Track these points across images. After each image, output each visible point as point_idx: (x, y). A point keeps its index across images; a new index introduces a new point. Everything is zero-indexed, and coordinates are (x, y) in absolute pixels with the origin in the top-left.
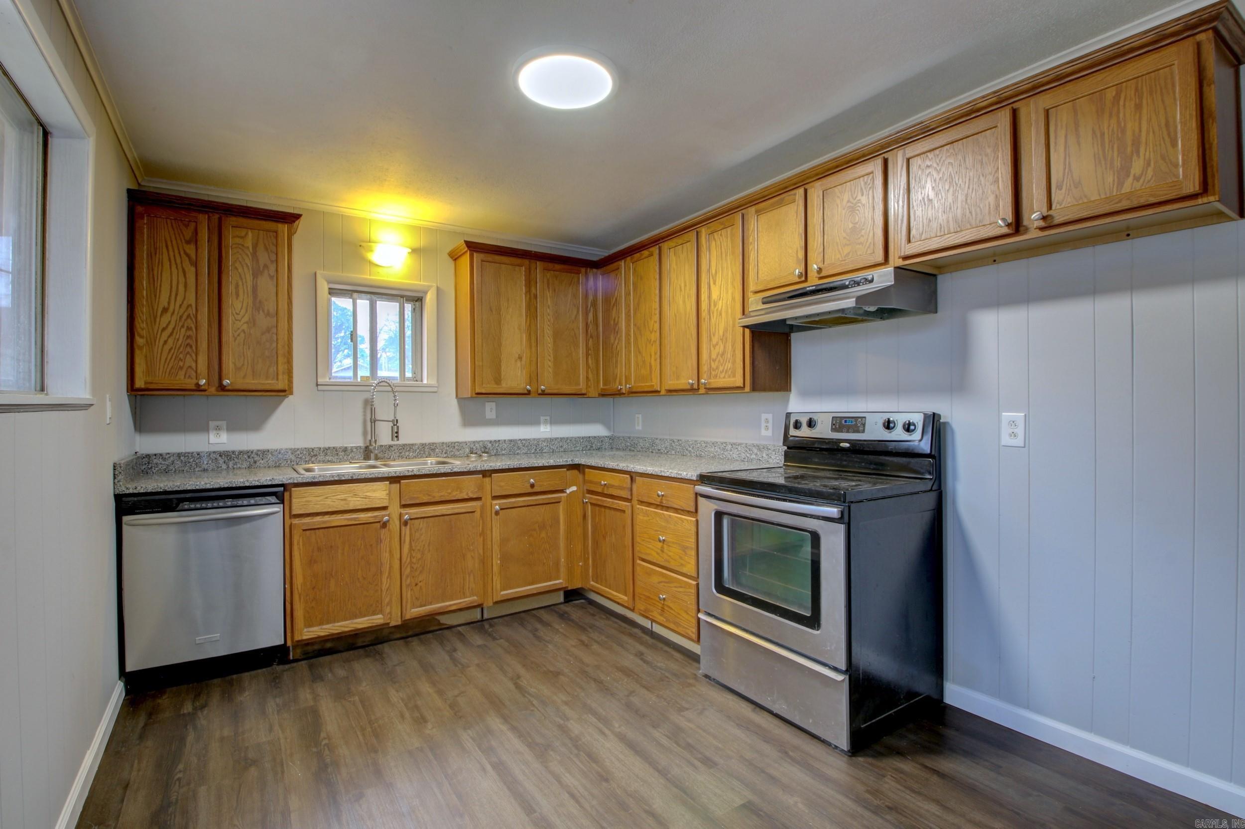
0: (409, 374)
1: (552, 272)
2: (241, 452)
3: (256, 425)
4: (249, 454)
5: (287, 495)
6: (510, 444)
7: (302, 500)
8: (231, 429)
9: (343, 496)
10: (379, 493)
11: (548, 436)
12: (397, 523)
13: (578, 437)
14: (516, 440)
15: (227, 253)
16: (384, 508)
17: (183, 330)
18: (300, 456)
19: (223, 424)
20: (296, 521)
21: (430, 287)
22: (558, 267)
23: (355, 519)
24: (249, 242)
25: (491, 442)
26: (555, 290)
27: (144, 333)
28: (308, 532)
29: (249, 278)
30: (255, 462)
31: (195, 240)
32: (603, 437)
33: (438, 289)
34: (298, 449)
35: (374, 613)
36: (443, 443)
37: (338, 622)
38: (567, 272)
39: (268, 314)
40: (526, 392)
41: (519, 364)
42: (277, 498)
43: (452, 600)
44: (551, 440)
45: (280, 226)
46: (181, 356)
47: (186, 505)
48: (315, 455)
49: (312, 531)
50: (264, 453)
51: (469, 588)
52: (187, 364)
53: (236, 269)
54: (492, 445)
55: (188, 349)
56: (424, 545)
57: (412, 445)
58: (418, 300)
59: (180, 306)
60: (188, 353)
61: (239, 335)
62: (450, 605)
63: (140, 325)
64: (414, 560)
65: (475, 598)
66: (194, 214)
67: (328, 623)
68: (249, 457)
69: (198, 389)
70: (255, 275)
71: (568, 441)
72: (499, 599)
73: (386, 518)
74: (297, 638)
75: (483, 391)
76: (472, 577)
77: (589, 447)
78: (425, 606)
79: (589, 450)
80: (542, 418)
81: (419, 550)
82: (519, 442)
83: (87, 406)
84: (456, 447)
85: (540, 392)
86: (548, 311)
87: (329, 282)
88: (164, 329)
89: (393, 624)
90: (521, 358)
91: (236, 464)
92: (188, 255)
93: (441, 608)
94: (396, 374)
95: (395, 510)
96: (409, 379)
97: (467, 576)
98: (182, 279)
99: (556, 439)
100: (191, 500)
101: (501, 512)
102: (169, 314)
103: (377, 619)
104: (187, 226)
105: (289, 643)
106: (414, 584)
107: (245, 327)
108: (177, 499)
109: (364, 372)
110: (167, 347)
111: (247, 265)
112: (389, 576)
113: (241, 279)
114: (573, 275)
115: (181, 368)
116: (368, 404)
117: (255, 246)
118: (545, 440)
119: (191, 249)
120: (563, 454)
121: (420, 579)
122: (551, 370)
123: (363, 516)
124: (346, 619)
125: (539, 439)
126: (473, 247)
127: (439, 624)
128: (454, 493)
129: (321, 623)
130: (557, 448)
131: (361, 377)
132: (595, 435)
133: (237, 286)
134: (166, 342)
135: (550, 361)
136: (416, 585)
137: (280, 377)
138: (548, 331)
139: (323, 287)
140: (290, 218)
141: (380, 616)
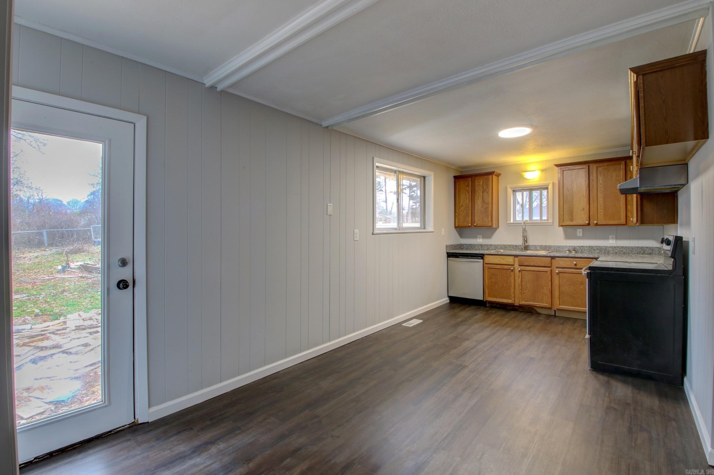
0: (545, 218)
1: (603, 167)
2: (485, 245)
3: (489, 237)
4: (487, 245)
5: (484, 257)
6: (589, 248)
7: (488, 259)
8: (484, 237)
9: (500, 259)
10: (510, 260)
11: (615, 245)
12: (518, 271)
13: (635, 247)
14: (593, 246)
15: (476, 187)
16: (513, 265)
17: (466, 210)
18: (502, 247)
19: (481, 236)
20: (487, 265)
21: (550, 183)
22: (605, 164)
23: (503, 267)
24: (481, 183)
25: (578, 246)
26: (604, 176)
27: (457, 212)
28: (490, 269)
29: (481, 194)
30: (489, 248)
31: (468, 186)
32: (654, 247)
33: (553, 183)
34: (501, 245)
35: (509, 299)
36: (555, 246)
37: (498, 298)
38: (613, 165)
39: (486, 204)
40: (586, 224)
41: (583, 212)
42: (481, 258)
43: (538, 302)
44: (615, 247)
45: (489, 176)
46: (465, 218)
47: (460, 257)
48: (506, 247)
49: (491, 269)
50: (491, 245)
51: (545, 300)
52: (467, 220)
53: (478, 191)
54: (579, 248)
55: (467, 216)
56: (527, 280)
57: (541, 246)
58: (547, 188)
59: (465, 204)
60: (467, 217)
61: (479, 210)
62: (537, 304)
63: (457, 210)
64: (523, 285)
65: (547, 305)
66: (468, 178)
67: (495, 298)
68: (487, 246)
69: (469, 227)
70: (483, 192)
71: (627, 248)
72: (558, 308)
73: (512, 268)
74: (486, 299)
75: (564, 225)
76: (546, 297)
77: (642, 252)
78: (527, 302)
79: (643, 254)
80: (610, 237)
81: (525, 282)
82: (595, 247)
83: (433, 232)
84: (561, 248)
85: (595, 224)
86: (600, 186)
87: (511, 189)
88: (462, 211)
89: (516, 304)
90: (584, 209)
91: (484, 248)
92: (467, 190)
93: (533, 304)
94: (539, 218)
95: (516, 266)
96: (545, 220)
97: (544, 296)
98: (465, 197)
99: (618, 247)
100: (462, 256)
101: (560, 274)
102: (463, 207)
103: (510, 301)
104: (466, 182)
105: (484, 301)
106: (523, 293)
107: (480, 208)
108: (459, 255)
109: (527, 218)
110: (462, 216)
111: (481, 190)
112: (514, 288)
113: (479, 194)
114: (616, 166)
115: (465, 221)
116: (524, 230)
117: (483, 184)
118: (611, 247)
119: (467, 188)
120: (623, 255)
121: (525, 292)
122: (602, 213)
123: (506, 267)
124: (500, 298)
125: (607, 246)
126: (557, 166)
127: (536, 311)
128: (539, 263)
129: (493, 297)
130: (619, 251)
131: (525, 220)
132: (647, 246)
133: (478, 196)
134: (462, 214)
135: (601, 209)
136: (524, 293)
137: (489, 222)
138: (600, 195)
139: (510, 191)
140: (492, 173)
141: (511, 300)
